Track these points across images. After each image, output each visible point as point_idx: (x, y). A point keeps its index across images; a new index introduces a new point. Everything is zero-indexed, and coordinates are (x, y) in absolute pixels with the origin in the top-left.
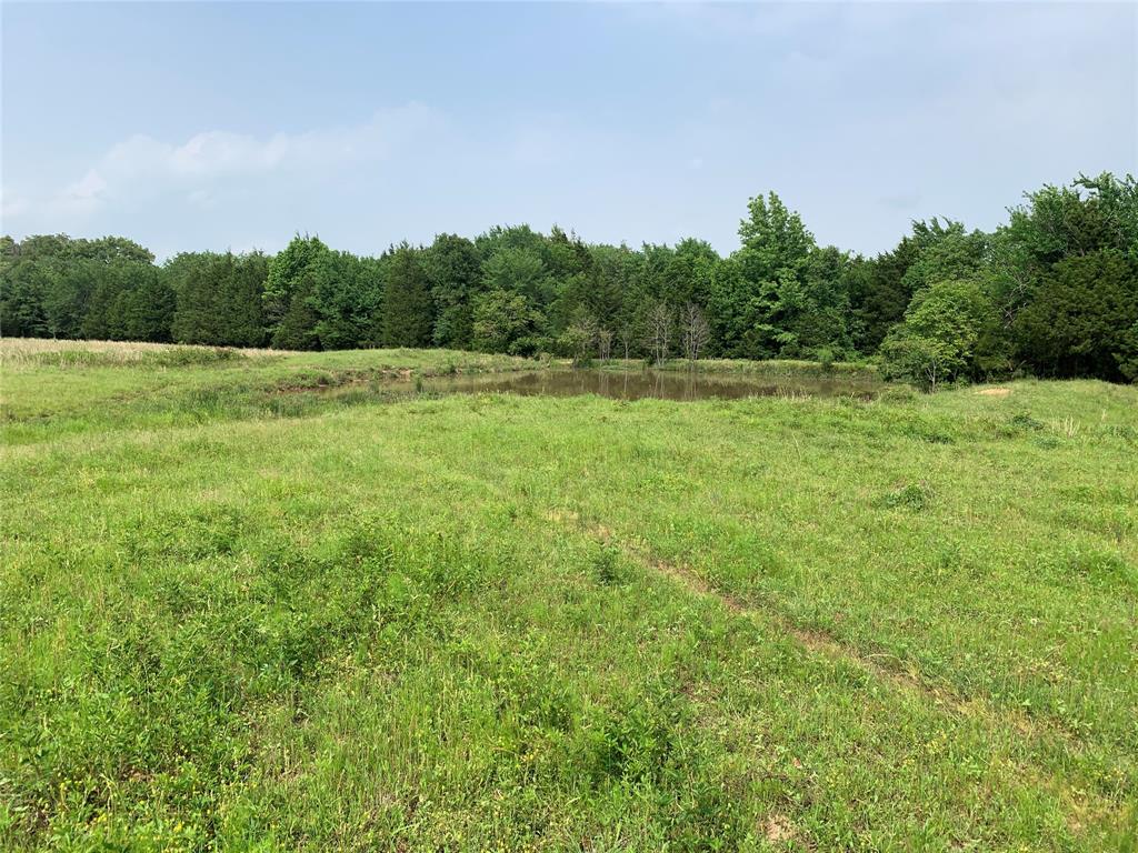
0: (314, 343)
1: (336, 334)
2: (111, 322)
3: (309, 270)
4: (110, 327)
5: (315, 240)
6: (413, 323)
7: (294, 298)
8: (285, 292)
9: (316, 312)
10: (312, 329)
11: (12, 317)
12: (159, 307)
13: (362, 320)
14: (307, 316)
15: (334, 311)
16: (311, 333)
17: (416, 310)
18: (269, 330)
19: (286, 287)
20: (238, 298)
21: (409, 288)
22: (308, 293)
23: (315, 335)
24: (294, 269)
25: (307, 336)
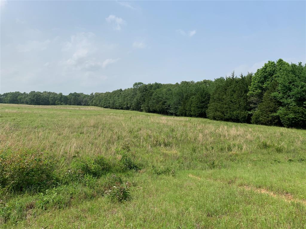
0: (276, 121)
1: (292, 116)
2: (187, 109)
3: (275, 77)
4: (187, 111)
5: (281, 61)
7: (265, 94)
8: (260, 91)
9: (278, 102)
10: (276, 112)
12: (203, 102)
14: (272, 104)
15: (291, 100)
16: (275, 114)
18: (250, 113)
19: (261, 88)
20: (235, 96)
22: (274, 89)
23: (277, 116)
24: (265, 77)
25: (272, 116)
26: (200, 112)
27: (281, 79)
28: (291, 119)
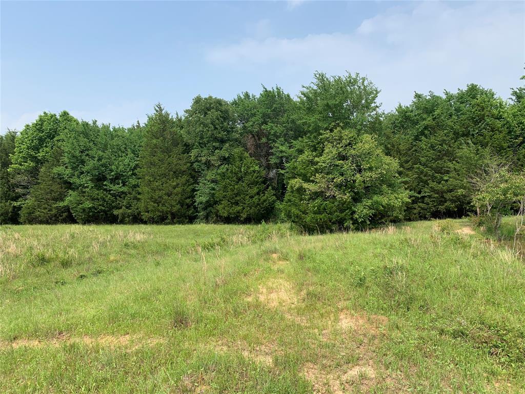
0: (65, 214)
1: (88, 204)
3: (58, 141)
5: (65, 114)
6: (174, 188)
7: (43, 170)
8: (32, 164)
9: (66, 182)
10: (62, 200)
13: (117, 188)
14: (56, 187)
15: (85, 180)
16: (61, 204)
17: (177, 174)
18: (15, 204)
19: (34, 159)
21: (167, 151)
22: (57, 162)
23: (65, 206)
24: (41, 140)
25: (57, 208)
27: (67, 144)
28: (87, 211)
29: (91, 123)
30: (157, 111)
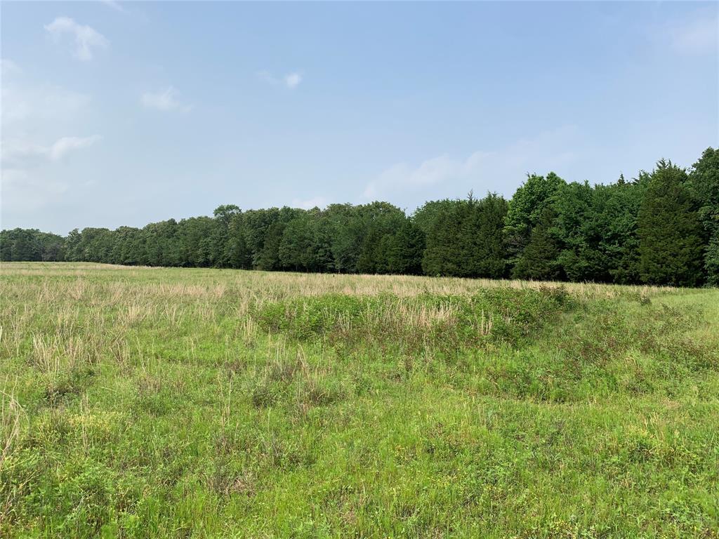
0: (557, 273)
1: (584, 263)
2: (377, 259)
3: (549, 203)
4: (376, 263)
6: (681, 249)
7: (534, 230)
8: (525, 225)
9: (560, 242)
10: (555, 259)
11: (313, 258)
12: (412, 246)
13: (615, 248)
14: (550, 247)
15: (580, 240)
17: (684, 233)
18: (509, 262)
19: (528, 221)
20: (480, 234)
21: (672, 209)
22: (551, 224)
23: (557, 265)
24: (533, 203)
25: (550, 266)
26: (408, 265)
27: (559, 205)
28: (583, 269)
29: (584, 184)
30: (660, 167)
